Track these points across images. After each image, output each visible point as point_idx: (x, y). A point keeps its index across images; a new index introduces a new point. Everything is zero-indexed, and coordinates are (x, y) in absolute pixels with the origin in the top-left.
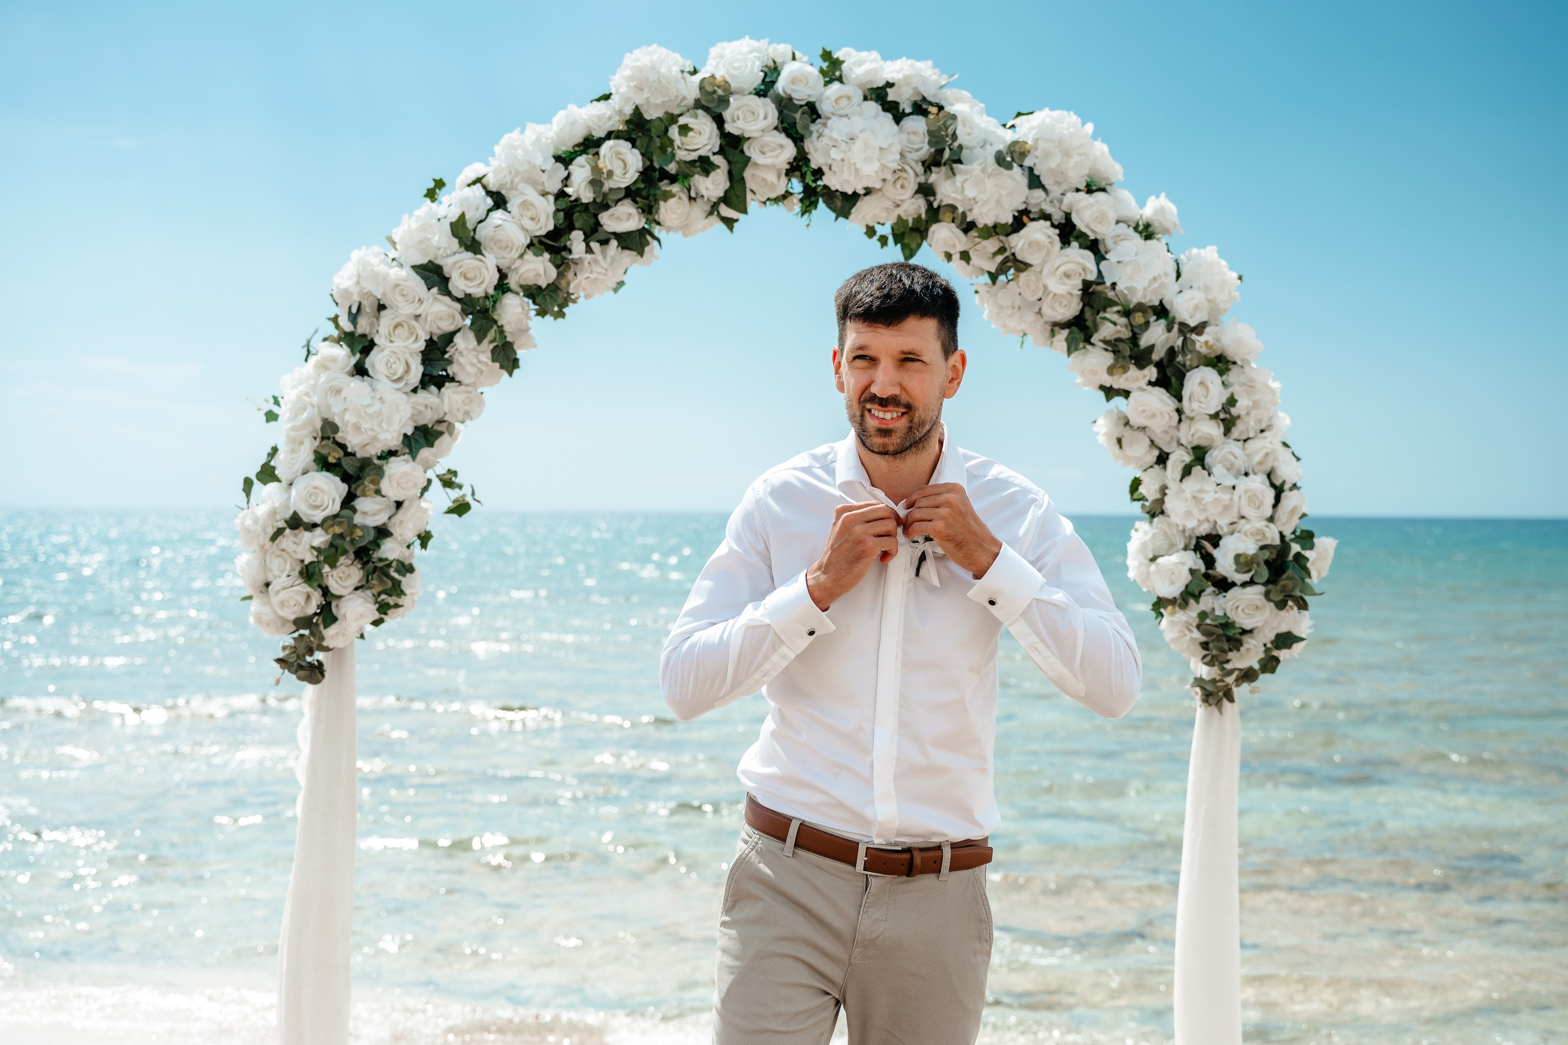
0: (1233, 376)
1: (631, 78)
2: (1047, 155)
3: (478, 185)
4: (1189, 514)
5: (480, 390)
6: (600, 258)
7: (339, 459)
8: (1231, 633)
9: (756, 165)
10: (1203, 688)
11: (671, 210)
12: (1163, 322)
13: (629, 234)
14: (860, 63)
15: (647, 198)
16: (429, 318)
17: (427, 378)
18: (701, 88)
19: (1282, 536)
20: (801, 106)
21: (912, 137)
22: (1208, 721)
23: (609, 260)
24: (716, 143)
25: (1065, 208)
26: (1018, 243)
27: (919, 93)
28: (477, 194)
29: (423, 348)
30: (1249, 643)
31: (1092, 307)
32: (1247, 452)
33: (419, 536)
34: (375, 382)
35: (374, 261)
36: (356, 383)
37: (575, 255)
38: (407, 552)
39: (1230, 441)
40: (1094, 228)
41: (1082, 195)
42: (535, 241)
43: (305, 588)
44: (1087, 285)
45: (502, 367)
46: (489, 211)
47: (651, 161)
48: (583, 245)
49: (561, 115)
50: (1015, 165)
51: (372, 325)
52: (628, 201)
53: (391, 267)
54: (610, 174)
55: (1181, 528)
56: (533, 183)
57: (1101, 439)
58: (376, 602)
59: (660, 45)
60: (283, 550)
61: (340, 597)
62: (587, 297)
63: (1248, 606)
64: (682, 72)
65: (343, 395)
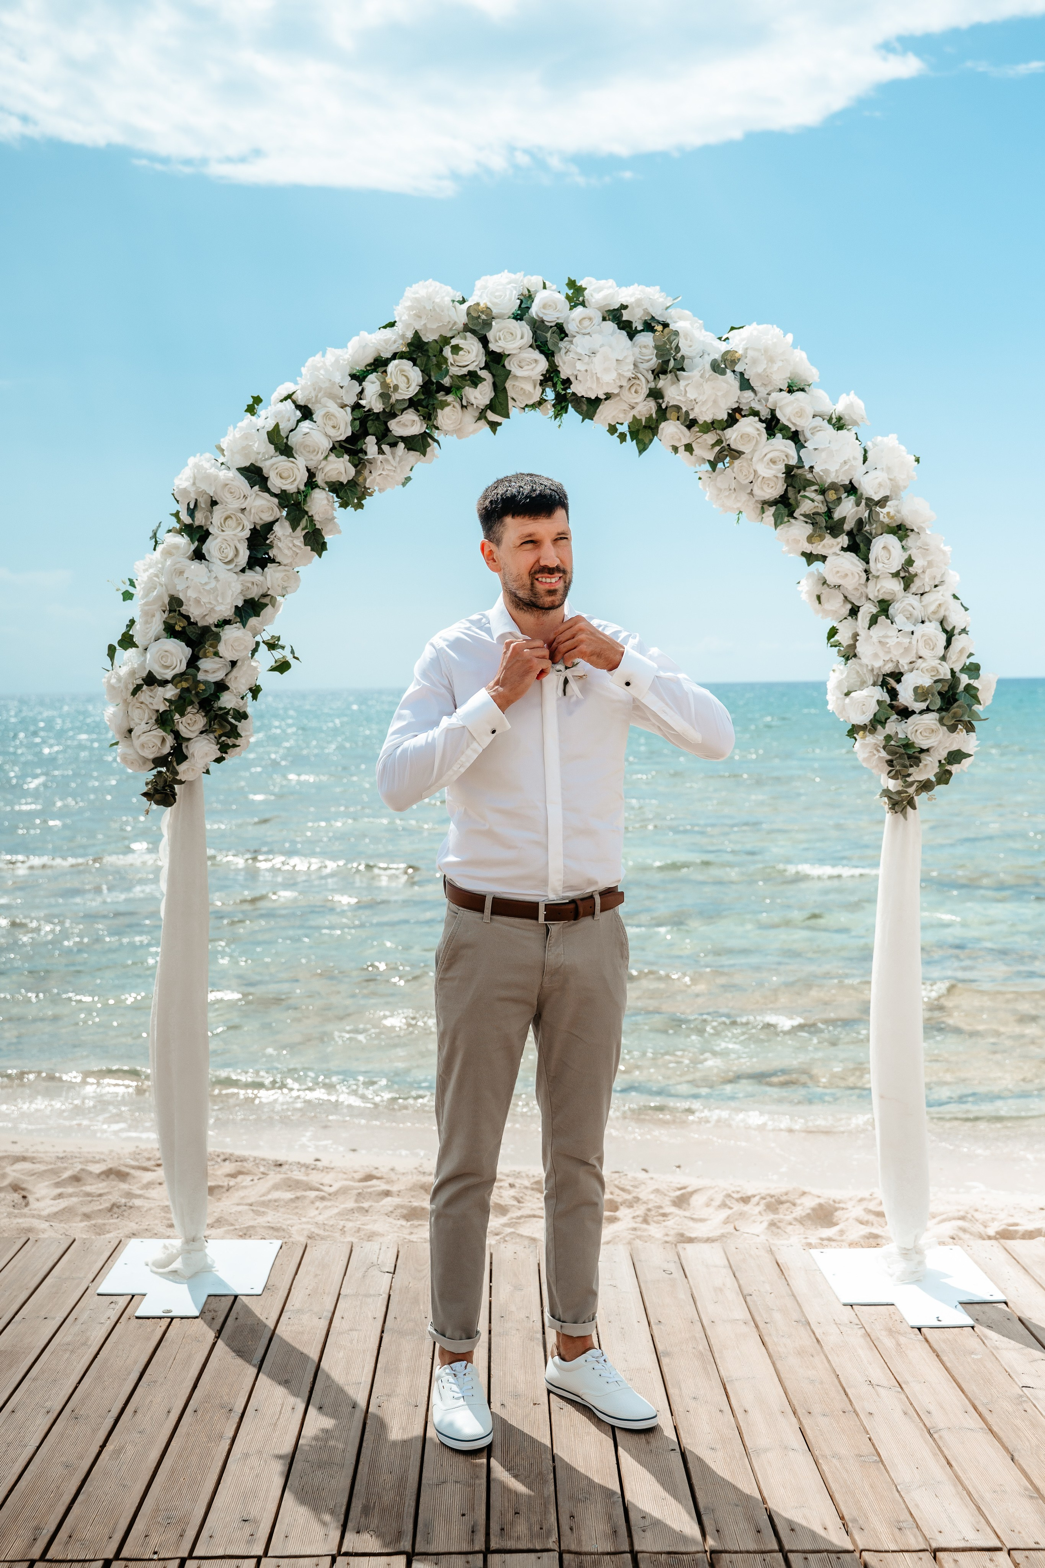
0: (910, 541)
1: (410, 308)
2: (755, 362)
3: (289, 400)
4: (876, 655)
5: (296, 570)
6: (390, 458)
7: (184, 628)
8: (910, 752)
9: (515, 377)
10: (890, 798)
11: (447, 416)
12: (852, 498)
13: (413, 437)
14: (599, 290)
15: (427, 407)
16: (253, 511)
17: (253, 560)
18: (468, 314)
19: (953, 672)
20: (551, 327)
21: (644, 350)
22: (895, 825)
23: (397, 459)
24: (482, 359)
25: (770, 405)
26: (732, 435)
27: (648, 313)
28: (289, 408)
29: (248, 536)
30: (926, 759)
31: (794, 487)
32: (923, 604)
33: (251, 690)
34: (210, 564)
35: (207, 465)
36: (195, 565)
37: (369, 456)
38: (241, 703)
39: (909, 595)
40: (794, 421)
41: (784, 394)
42: (337, 445)
43: (160, 733)
44: (789, 470)
45: (312, 550)
46: (299, 421)
47: (430, 376)
48: (376, 447)
49: (355, 339)
50: (728, 371)
51: (206, 518)
52: (411, 411)
53: (220, 470)
54: (396, 388)
55: (870, 668)
56: (332, 397)
57: (804, 597)
58: (218, 743)
59: (434, 280)
60: (142, 703)
61: (189, 739)
62: (381, 490)
63: (925, 730)
64: (453, 301)
65: (185, 575)
